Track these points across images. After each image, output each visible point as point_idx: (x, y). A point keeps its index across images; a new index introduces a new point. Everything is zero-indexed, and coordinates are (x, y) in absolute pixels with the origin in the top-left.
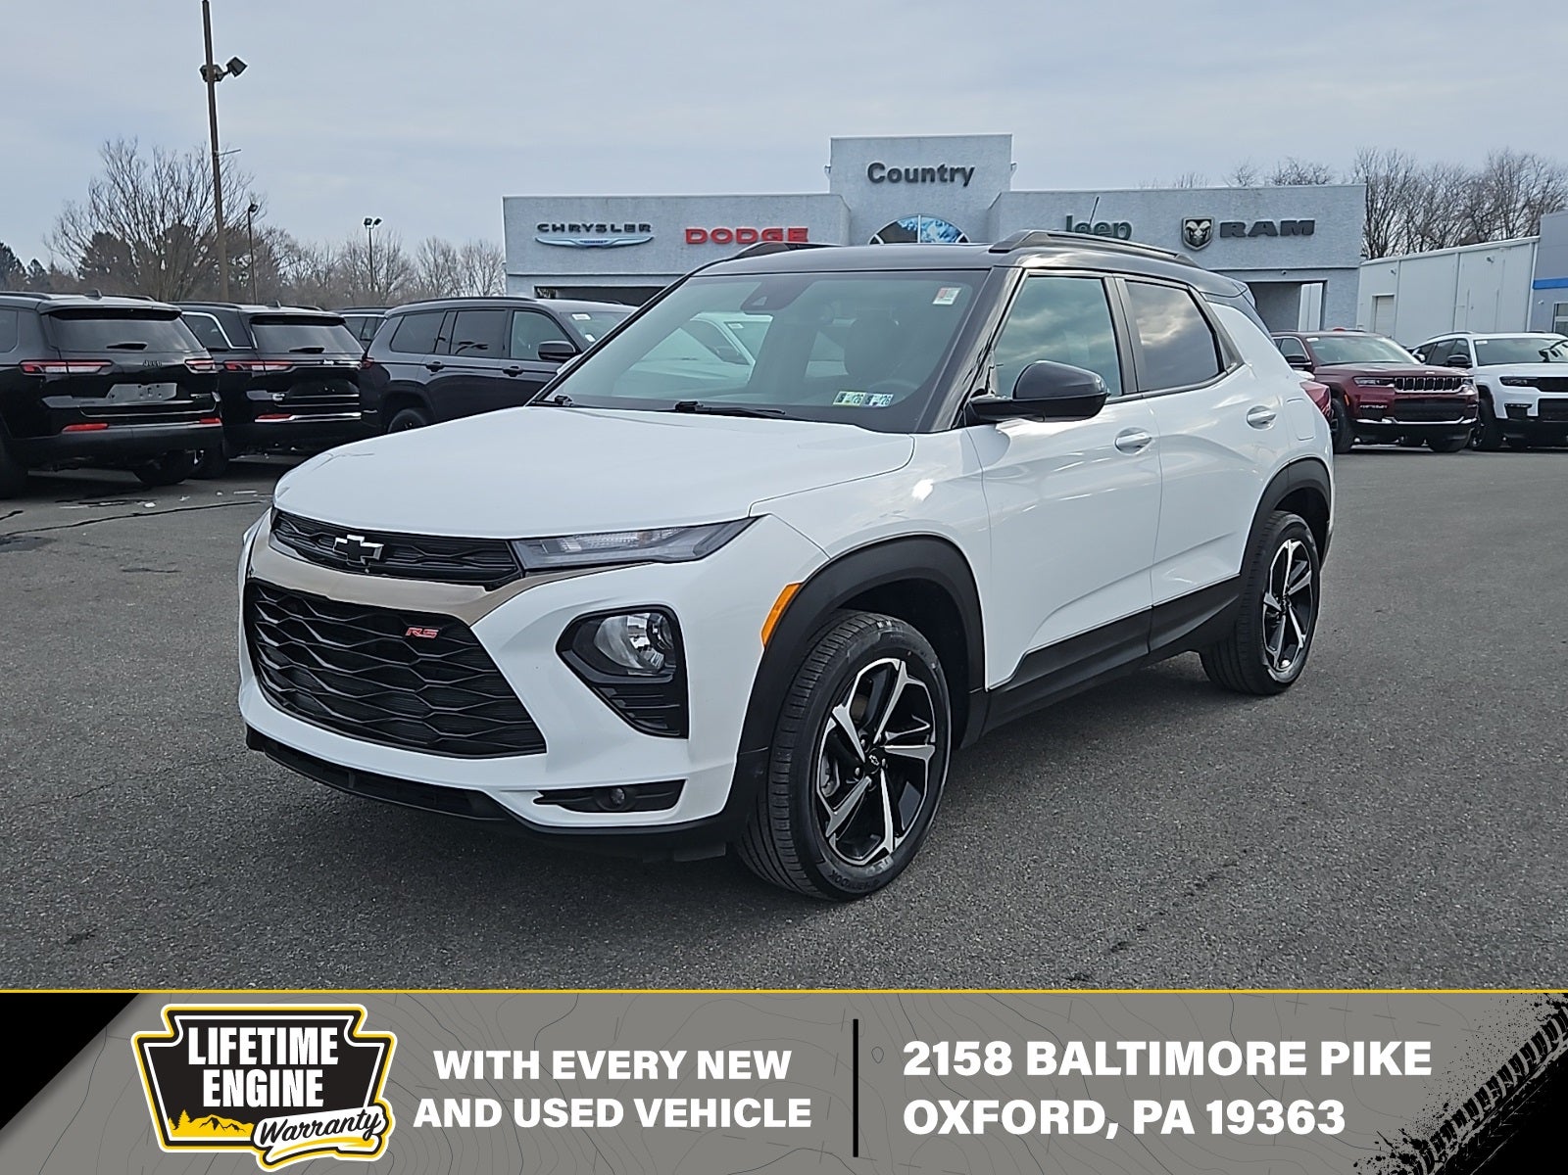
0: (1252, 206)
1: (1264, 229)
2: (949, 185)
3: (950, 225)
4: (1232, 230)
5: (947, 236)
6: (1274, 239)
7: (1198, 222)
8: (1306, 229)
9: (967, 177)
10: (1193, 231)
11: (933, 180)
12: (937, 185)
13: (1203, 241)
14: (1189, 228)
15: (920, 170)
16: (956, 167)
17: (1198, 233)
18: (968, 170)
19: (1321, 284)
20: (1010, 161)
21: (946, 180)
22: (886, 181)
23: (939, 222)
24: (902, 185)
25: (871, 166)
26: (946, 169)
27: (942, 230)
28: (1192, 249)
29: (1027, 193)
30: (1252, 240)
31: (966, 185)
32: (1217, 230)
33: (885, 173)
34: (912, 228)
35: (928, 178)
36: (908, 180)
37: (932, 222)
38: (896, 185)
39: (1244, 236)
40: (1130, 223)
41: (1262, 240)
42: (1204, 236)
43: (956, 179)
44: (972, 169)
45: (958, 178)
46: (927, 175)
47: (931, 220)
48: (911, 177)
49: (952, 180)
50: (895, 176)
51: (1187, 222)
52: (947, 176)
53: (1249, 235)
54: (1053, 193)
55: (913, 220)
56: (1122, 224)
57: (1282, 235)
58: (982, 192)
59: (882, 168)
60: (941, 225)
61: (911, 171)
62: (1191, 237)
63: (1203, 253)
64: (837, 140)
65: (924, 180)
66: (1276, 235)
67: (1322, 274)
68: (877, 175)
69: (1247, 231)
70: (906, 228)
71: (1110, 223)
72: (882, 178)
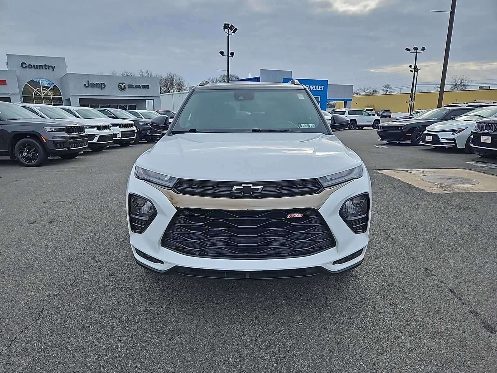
0: (134, 81)
1: (138, 87)
2: (48, 70)
3: (50, 81)
4: (131, 86)
5: (50, 84)
6: (141, 89)
7: (122, 84)
8: (147, 87)
9: (53, 68)
10: (121, 86)
11: (43, 68)
12: (44, 70)
13: (124, 89)
14: (120, 85)
15: (38, 65)
16: (49, 65)
17: (123, 87)
18: (53, 66)
19: (152, 100)
20: (65, 65)
21: (47, 69)
22: (27, 68)
23: (47, 80)
24: (33, 69)
25: (21, 64)
26: (46, 66)
27: (48, 82)
28: (122, 91)
29: (75, 74)
30: (135, 89)
31: (53, 70)
32: (127, 86)
33: (27, 66)
34: (38, 82)
35: (41, 68)
36: (35, 68)
37: (44, 80)
38: (31, 69)
39: (134, 88)
40: (105, 83)
41: (138, 89)
42: (124, 88)
43: (50, 69)
44: (54, 66)
45: (50, 68)
46: (40, 67)
47: (44, 79)
48: (36, 67)
49: (49, 69)
50: (30, 66)
51: (119, 84)
52: (47, 68)
53: (135, 88)
54: (83, 74)
55: (38, 79)
56: (103, 83)
57: (142, 88)
58: (59, 73)
59: (26, 64)
60: (47, 81)
61: (35, 65)
62: (121, 87)
63: (124, 92)
64: (9, 55)
65: (40, 68)
66: (141, 88)
67: (152, 98)
68: (24, 66)
69: (134, 87)
70: (36, 82)
71: (100, 83)
72: (26, 67)
